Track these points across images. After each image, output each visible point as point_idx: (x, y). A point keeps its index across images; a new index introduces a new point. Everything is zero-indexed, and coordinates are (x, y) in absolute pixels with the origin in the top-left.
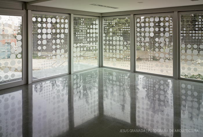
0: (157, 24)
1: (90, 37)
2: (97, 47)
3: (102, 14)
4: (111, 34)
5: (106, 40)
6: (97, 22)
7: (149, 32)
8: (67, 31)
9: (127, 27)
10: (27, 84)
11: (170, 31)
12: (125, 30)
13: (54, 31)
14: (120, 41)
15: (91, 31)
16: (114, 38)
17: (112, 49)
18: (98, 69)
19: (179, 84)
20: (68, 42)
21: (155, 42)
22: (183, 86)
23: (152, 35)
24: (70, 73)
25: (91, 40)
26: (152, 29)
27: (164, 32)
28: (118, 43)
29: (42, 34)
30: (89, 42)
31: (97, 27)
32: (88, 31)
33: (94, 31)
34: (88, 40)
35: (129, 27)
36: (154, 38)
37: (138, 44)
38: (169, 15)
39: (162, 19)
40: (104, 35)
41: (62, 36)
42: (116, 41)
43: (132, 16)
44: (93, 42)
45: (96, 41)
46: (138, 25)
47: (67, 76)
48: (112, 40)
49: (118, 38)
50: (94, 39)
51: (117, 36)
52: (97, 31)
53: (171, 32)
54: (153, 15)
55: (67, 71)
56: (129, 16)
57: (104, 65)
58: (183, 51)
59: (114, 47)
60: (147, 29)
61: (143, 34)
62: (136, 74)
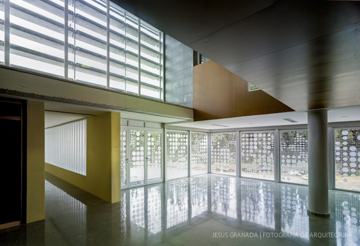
0: (260, 139)
1: (202, 149)
2: (207, 157)
3: (210, 130)
4: (218, 147)
5: (214, 152)
6: (207, 137)
7: (253, 145)
8: (187, 144)
9: (233, 141)
10: (164, 182)
11: (271, 144)
12: (232, 143)
13: (179, 144)
14: (226, 152)
15: (203, 144)
16: (222, 150)
17: (220, 159)
18: (207, 174)
19: (280, 187)
20: (188, 152)
22: (283, 188)
23: (256, 147)
24: (189, 176)
25: (203, 151)
26: (255, 143)
27: (266, 146)
28: (225, 154)
29: (172, 146)
30: (201, 153)
31: (207, 140)
32: (201, 144)
33: (205, 144)
34: (201, 151)
35: (235, 141)
37: (244, 155)
38: (271, 132)
39: (265, 135)
40: (212, 147)
41: (184, 148)
42: (223, 152)
43: (238, 132)
44: (204, 153)
45: (206, 153)
46: (243, 139)
47: (187, 179)
48: (220, 152)
49: (225, 150)
50: (205, 151)
51: (225, 148)
52: (207, 144)
54: (258, 132)
55: (187, 175)
56: (235, 133)
57: (212, 172)
58: (283, 161)
59: (222, 157)
60: (251, 143)
61: (247, 147)
62: (241, 179)
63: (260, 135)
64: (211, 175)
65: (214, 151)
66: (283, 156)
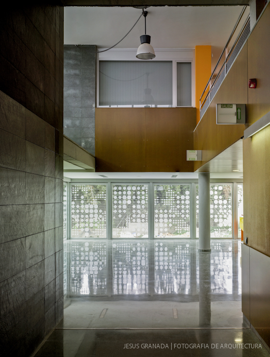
0: (134, 193)
4: (82, 202)
5: (75, 209)
7: (127, 200)
9: (103, 195)
11: (145, 199)
12: (101, 197)
14: (94, 209)
16: (87, 206)
17: (84, 218)
21: (132, 209)
23: (129, 202)
26: (129, 197)
27: (141, 200)
28: (91, 211)
35: (105, 195)
36: (131, 205)
37: (115, 211)
38: (145, 185)
39: (139, 188)
40: (73, 203)
42: (89, 209)
43: (109, 183)
46: (115, 193)
48: (84, 209)
49: (91, 206)
51: (91, 204)
53: (147, 200)
56: (105, 184)
57: (72, 237)
58: (156, 216)
59: (87, 216)
60: (124, 197)
61: (120, 202)
62: (113, 241)
63: (134, 188)
64: (71, 240)
65: (75, 207)
66: (156, 211)
